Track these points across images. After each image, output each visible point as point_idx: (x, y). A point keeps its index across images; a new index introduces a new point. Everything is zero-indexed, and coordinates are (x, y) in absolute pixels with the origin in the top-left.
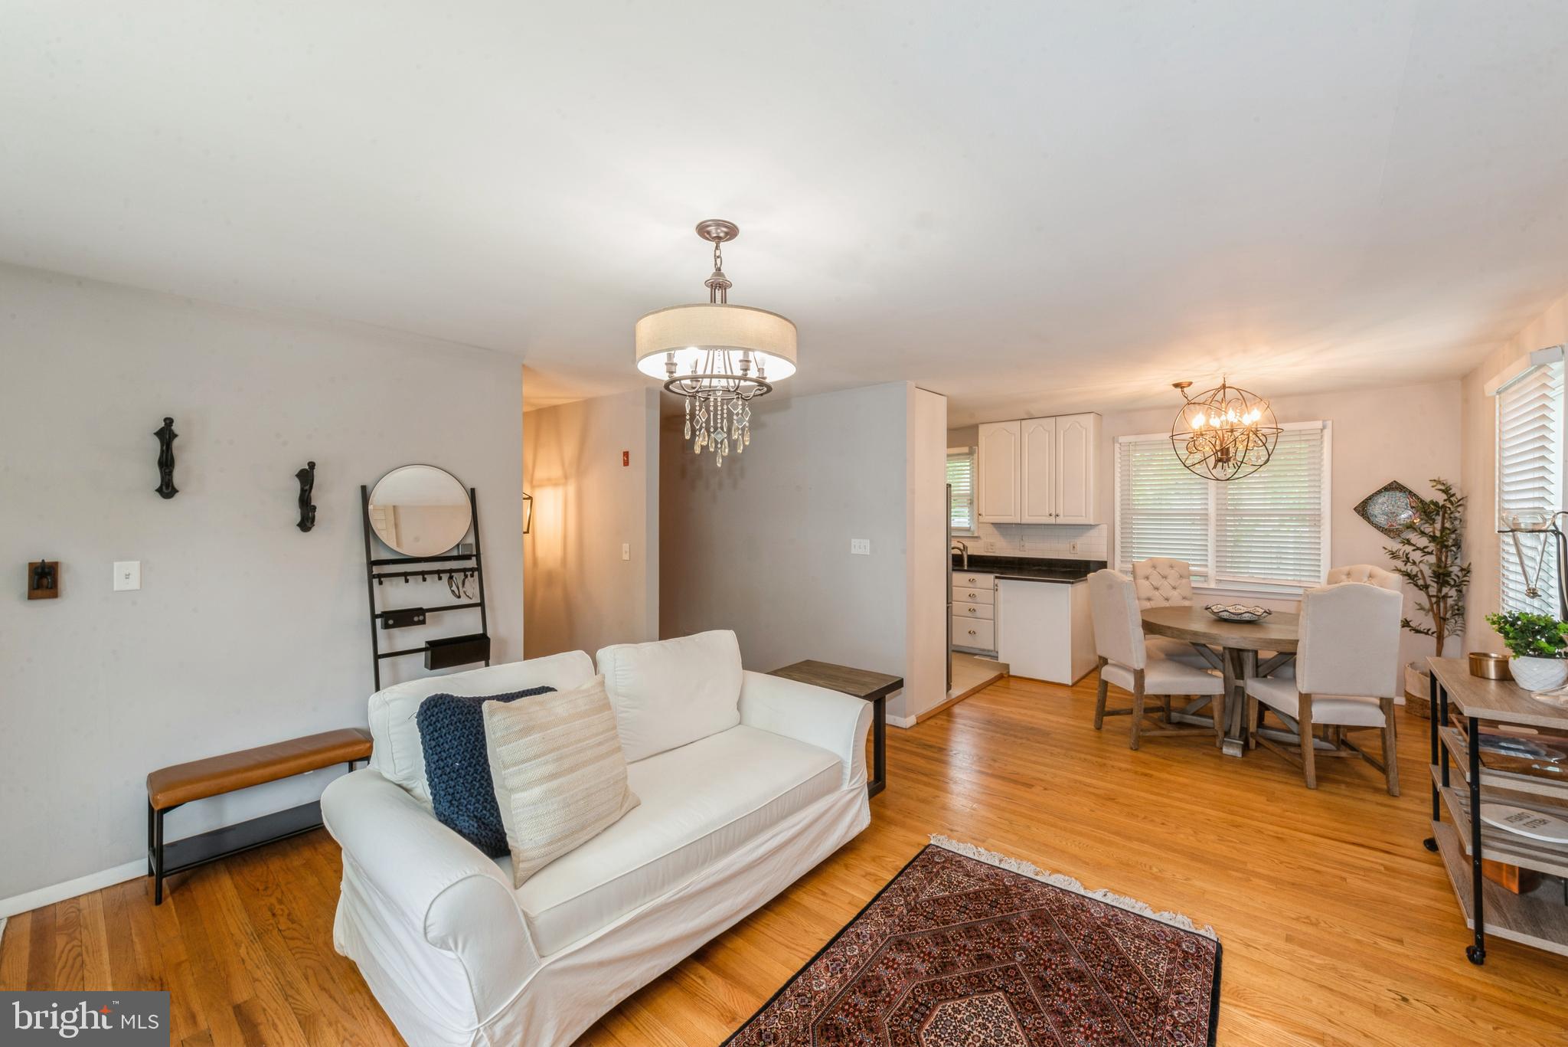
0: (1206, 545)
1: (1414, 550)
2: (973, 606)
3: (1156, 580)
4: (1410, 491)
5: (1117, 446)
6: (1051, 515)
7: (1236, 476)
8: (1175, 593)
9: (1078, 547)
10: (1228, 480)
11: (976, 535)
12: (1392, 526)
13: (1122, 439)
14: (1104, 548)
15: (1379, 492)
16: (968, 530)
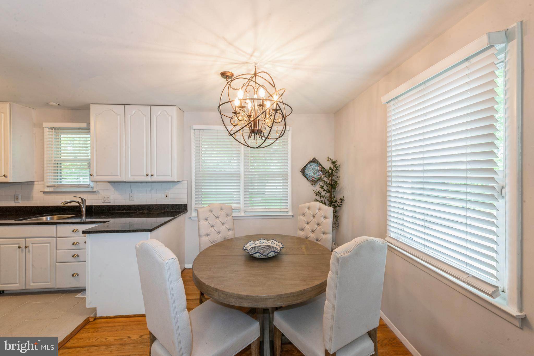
0: (240, 192)
1: (323, 191)
2: (76, 252)
3: (212, 221)
4: (319, 163)
5: (193, 131)
6: (147, 175)
7: (265, 144)
8: (224, 227)
9: (169, 196)
10: (257, 148)
11: (95, 190)
12: (313, 179)
13: (195, 127)
14: (185, 196)
15: (309, 163)
16: (88, 186)
